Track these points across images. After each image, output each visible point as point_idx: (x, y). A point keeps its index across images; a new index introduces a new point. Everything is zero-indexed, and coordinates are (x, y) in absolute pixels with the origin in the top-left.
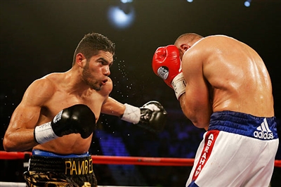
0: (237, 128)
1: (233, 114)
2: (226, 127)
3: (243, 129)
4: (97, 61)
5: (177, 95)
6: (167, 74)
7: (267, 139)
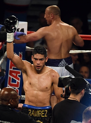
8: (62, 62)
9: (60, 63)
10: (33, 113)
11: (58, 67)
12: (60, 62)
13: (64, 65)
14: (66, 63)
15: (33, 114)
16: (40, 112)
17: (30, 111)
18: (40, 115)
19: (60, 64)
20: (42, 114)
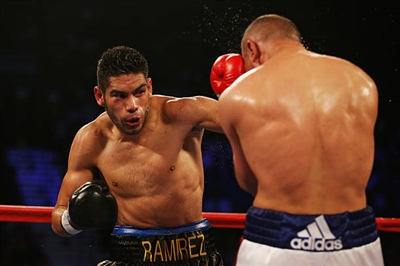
7: (326, 251)
8: (312, 228)
9: (303, 234)
10: (158, 251)
11: (291, 248)
12: (301, 229)
13: (322, 242)
14: (329, 235)
15: (161, 253)
16: (182, 244)
17: (147, 245)
18: (184, 252)
19: (303, 239)
20: (190, 247)
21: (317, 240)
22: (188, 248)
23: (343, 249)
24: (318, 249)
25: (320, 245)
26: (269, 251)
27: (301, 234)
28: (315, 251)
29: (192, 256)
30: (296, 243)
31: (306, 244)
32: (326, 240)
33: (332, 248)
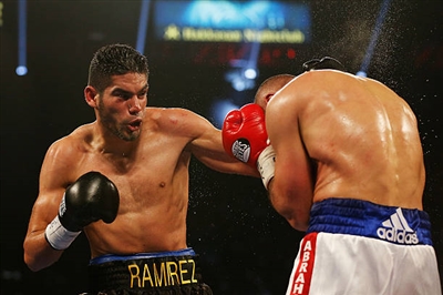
0: (346, 225)
1: (339, 202)
2: (328, 226)
3: (358, 226)
4: (113, 94)
5: (265, 182)
6: (248, 151)
7: (405, 244)
8: (394, 217)
9: (386, 224)
11: (377, 237)
14: (408, 228)
15: (150, 278)
16: (173, 268)
18: (174, 277)
20: (182, 272)
21: (399, 231)
22: (179, 273)
23: (419, 243)
24: (399, 241)
25: (401, 237)
26: (354, 240)
27: (384, 224)
28: (397, 243)
29: (184, 282)
30: (381, 233)
31: (390, 235)
32: (407, 233)
33: (410, 242)
